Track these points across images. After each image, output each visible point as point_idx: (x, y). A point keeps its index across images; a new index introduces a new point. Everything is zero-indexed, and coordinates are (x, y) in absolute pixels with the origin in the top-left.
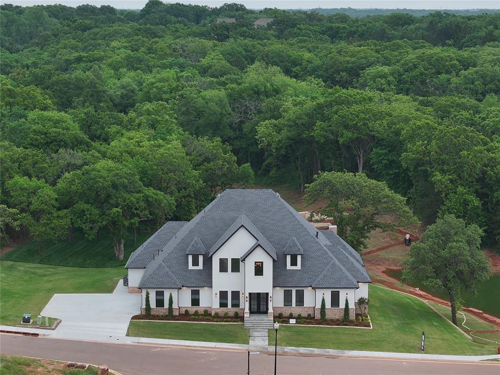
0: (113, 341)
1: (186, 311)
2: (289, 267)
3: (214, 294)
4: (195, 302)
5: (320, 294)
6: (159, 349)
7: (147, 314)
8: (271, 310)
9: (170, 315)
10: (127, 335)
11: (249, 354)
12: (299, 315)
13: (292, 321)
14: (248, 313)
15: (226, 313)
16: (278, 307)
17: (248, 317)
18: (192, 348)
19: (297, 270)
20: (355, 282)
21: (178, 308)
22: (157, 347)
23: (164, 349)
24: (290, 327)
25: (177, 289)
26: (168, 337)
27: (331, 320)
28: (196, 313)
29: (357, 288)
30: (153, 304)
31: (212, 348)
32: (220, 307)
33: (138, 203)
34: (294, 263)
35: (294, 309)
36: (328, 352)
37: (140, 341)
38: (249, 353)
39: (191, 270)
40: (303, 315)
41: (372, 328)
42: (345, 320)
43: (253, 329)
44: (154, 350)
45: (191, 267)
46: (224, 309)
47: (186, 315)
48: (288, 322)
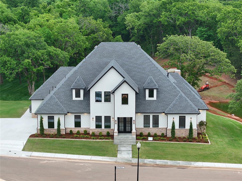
0: (12, 155)
1: (71, 131)
2: (147, 98)
3: (91, 119)
4: (78, 124)
5: (170, 117)
6: (46, 161)
7: (42, 133)
8: (134, 130)
9: (59, 135)
10: (23, 150)
11: (115, 169)
12: (155, 134)
13: (150, 139)
14: (117, 132)
15: (101, 133)
16: (140, 128)
17: (116, 136)
18: (73, 160)
19: (154, 100)
20: (197, 110)
21: (64, 128)
22: (45, 160)
23: (50, 161)
24: (149, 143)
25: (64, 115)
26: (55, 151)
27: (179, 138)
28: (78, 133)
29: (199, 114)
30: (46, 126)
31: (88, 160)
32: (96, 128)
33: (42, 56)
34: (151, 95)
35: (152, 130)
36: (179, 163)
37: (32, 155)
38: (115, 167)
39: (74, 100)
40: (158, 134)
41: (210, 144)
42: (190, 138)
43: (120, 144)
44: (42, 162)
45: (74, 98)
46: (99, 130)
47: (70, 134)
48: (147, 139)
